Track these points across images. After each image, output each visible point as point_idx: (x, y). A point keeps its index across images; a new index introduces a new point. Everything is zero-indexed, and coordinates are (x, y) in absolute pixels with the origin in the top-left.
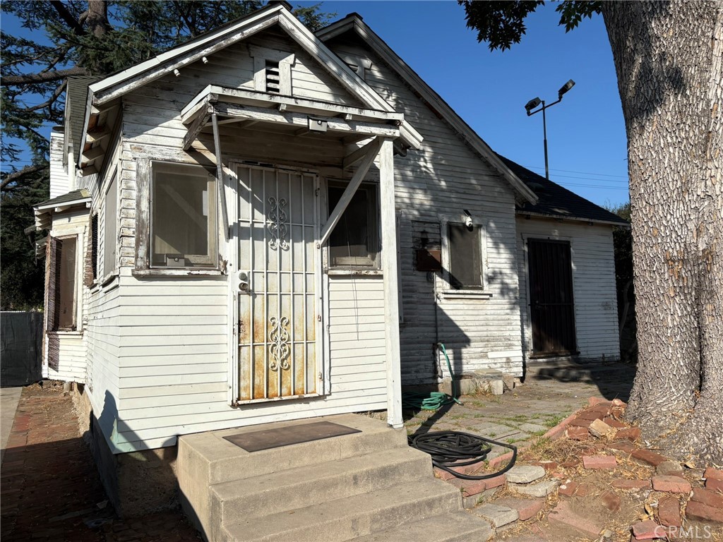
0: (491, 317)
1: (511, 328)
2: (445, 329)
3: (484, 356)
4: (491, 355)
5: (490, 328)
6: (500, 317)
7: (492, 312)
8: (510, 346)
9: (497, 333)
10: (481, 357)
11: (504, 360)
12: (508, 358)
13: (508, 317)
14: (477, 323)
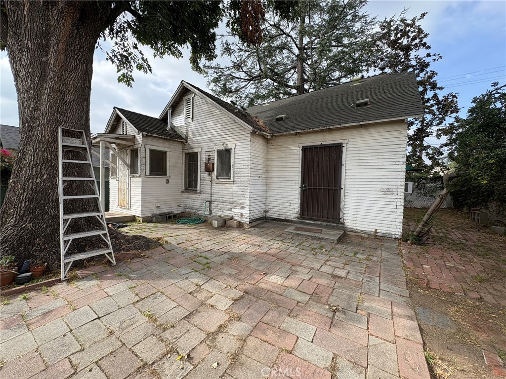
0: (235, 192)
1: (244, 198)
2: (215, 196)
3: (230, 210)
4: (233, 210)
5: (234, 197)
6: (239, 193)
7: (235, 190)
8: (243, 208)
9: (237, 200)
10: (229, 210)
11: (239, 214)
12: (241, 213)
13: (243, 193)
14: (228, 195)
